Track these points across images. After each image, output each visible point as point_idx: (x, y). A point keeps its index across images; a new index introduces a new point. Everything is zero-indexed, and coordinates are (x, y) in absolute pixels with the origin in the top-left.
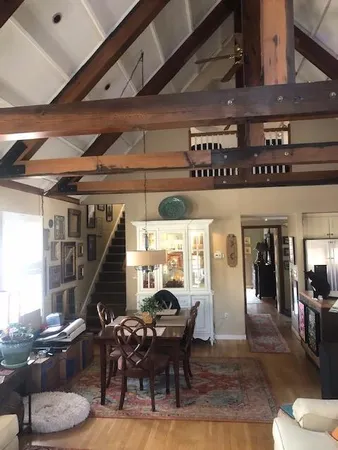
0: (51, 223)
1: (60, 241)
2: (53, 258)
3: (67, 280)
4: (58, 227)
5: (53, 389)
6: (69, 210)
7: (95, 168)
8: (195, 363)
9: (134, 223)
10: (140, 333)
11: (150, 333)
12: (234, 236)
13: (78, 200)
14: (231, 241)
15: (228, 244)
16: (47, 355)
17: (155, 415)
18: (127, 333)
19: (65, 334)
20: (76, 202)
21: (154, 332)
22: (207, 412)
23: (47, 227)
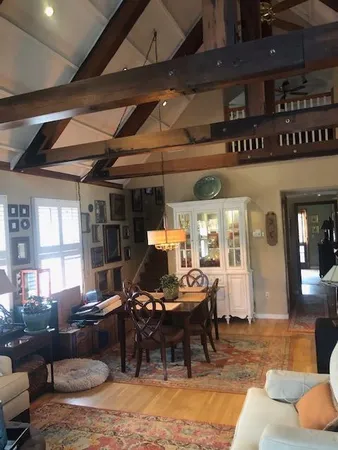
0: (91, 208)
1: (101, 225)
2: (95, 239)
3: (110, 261)
4: (98, 211)
5: (82, 356)
6: (110, 195)
7: (103, 152)
8: (225, 340)
9: (169, 205)
10: (150, 307)
11: (159, 307)
12: (273, 214)
13: (121, 185)
14: (270, 219)
15: (267, 222)
16: (79, 327)
17: (165, 383)
18: (138, 307)
19: (98, 308)
20: (120, 186)
21: (163, 307)
22: (215, 384)
23: (87, 211)
